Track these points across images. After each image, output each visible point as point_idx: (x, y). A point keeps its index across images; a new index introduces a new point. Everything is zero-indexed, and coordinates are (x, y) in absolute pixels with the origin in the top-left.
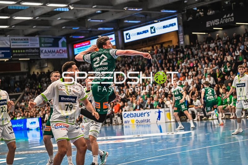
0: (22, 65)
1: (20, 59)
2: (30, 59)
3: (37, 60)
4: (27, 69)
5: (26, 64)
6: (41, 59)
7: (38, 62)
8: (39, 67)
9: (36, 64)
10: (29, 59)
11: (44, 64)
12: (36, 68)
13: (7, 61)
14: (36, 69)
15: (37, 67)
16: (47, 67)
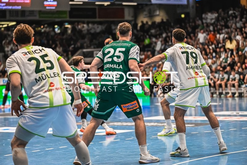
0: (126, 11)
1: (124, 4)
2: (138, 4)
3: (147, 5)
4: (132, 17)
5: (132, 10)
6: (152, 4)
7: (147, 9)
8: (148, 15)
9: (145, 11)
10: (135, 4)
11: (155, 11)
12: (144, 16)
13: (108, 5)
14: (145, 18)
15: (146, 15)
16: (158, 15)
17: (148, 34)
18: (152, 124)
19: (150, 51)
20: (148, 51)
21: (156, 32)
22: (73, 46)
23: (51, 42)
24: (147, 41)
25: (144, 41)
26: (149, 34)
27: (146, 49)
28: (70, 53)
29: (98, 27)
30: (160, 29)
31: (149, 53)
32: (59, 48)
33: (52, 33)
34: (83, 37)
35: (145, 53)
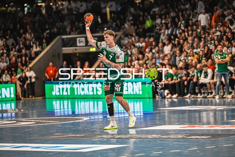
17: (149, 14)
18: (154, 136)
19: (152, 36)
20: (150, 37)
21: (161, 11)
22: (48, 31)
23: (18, 26)
24: (148, 24)
25: (144, 22)
26: (151, 13)
27: (147, 34)
28: (44, 41)
29: (82, 6)
30: (166, 7)
31: (152, 39)
32: (30, 34)
33: (20, 14)
34: (62, 19)
35: (146, 39)
